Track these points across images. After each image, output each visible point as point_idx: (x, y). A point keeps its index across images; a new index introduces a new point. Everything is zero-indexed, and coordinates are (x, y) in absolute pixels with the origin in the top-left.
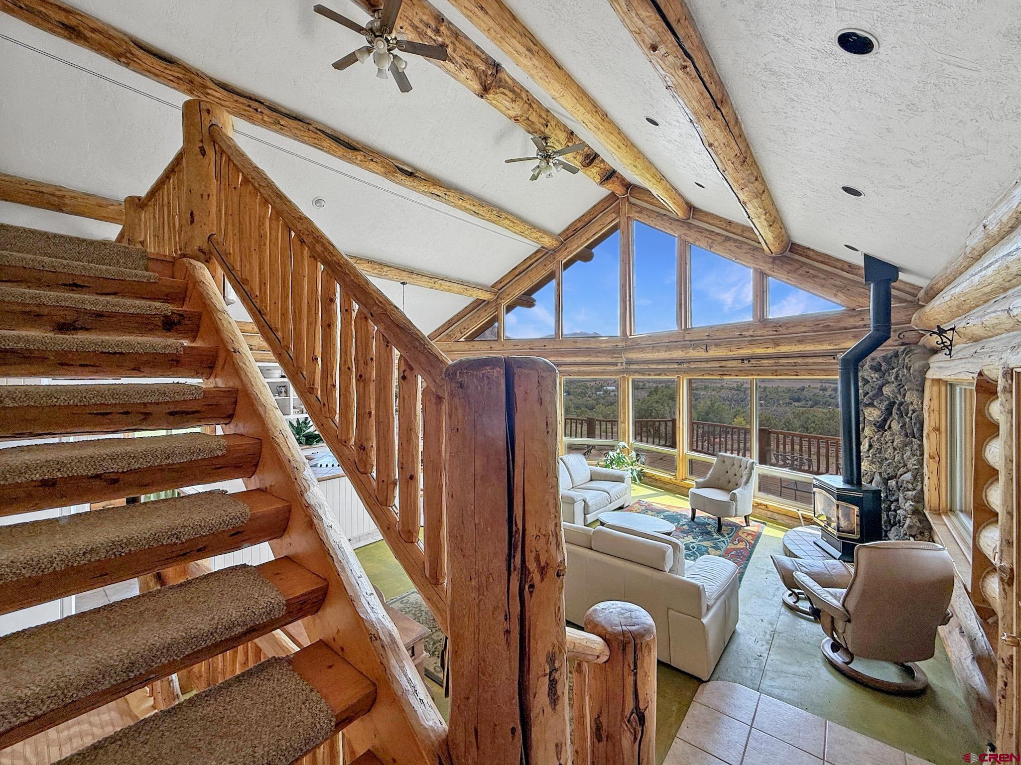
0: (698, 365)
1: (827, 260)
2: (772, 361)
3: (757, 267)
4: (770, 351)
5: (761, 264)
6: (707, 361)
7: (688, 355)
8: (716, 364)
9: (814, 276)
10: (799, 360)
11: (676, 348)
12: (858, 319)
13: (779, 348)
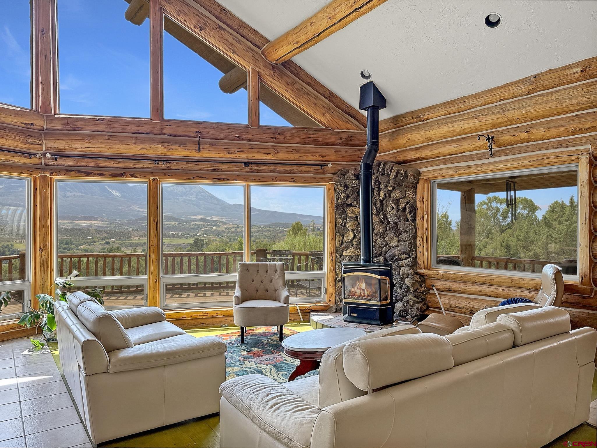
0: (184, 165)
1: (313, 83)
2: (271, 168)
3: (257, 69)
4: (271, 157)
5: (262, 67)
6: (197, 161)
7: (170, 152)
8: (209, 167)
9: (307, 94)
10: (294, 168)
11: (153, 141)
12: (338, 137)
13: (278, 155)
